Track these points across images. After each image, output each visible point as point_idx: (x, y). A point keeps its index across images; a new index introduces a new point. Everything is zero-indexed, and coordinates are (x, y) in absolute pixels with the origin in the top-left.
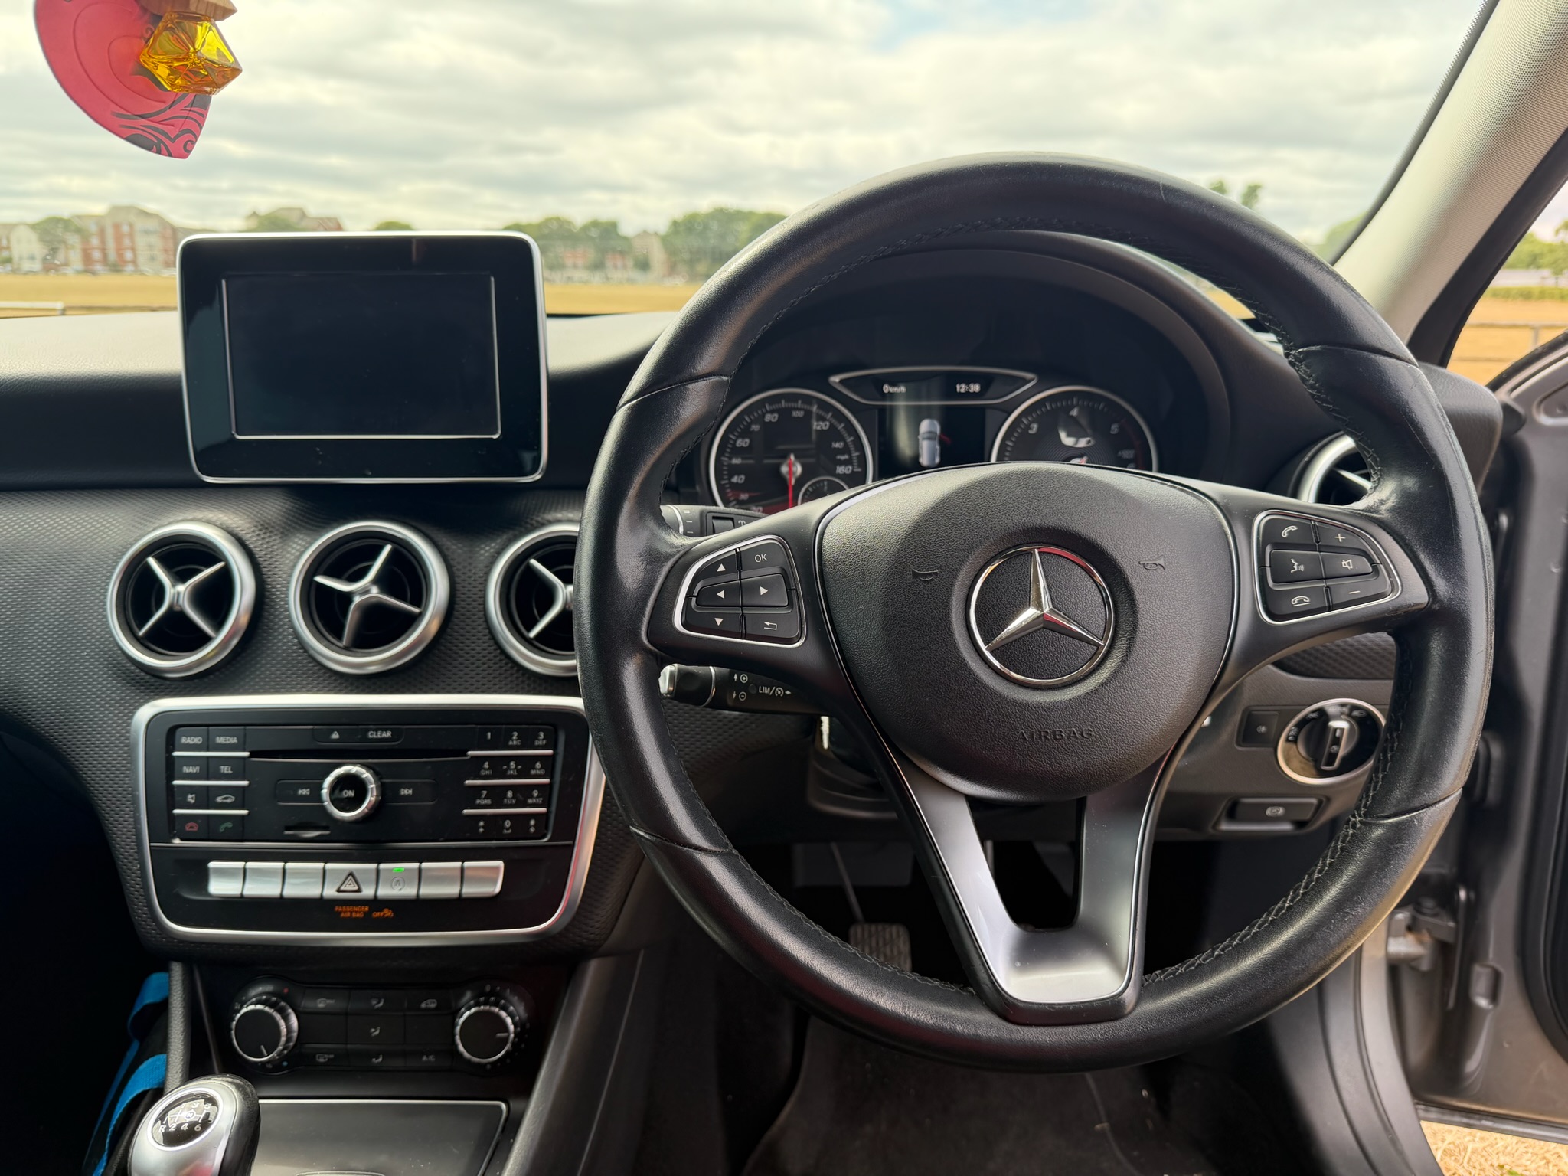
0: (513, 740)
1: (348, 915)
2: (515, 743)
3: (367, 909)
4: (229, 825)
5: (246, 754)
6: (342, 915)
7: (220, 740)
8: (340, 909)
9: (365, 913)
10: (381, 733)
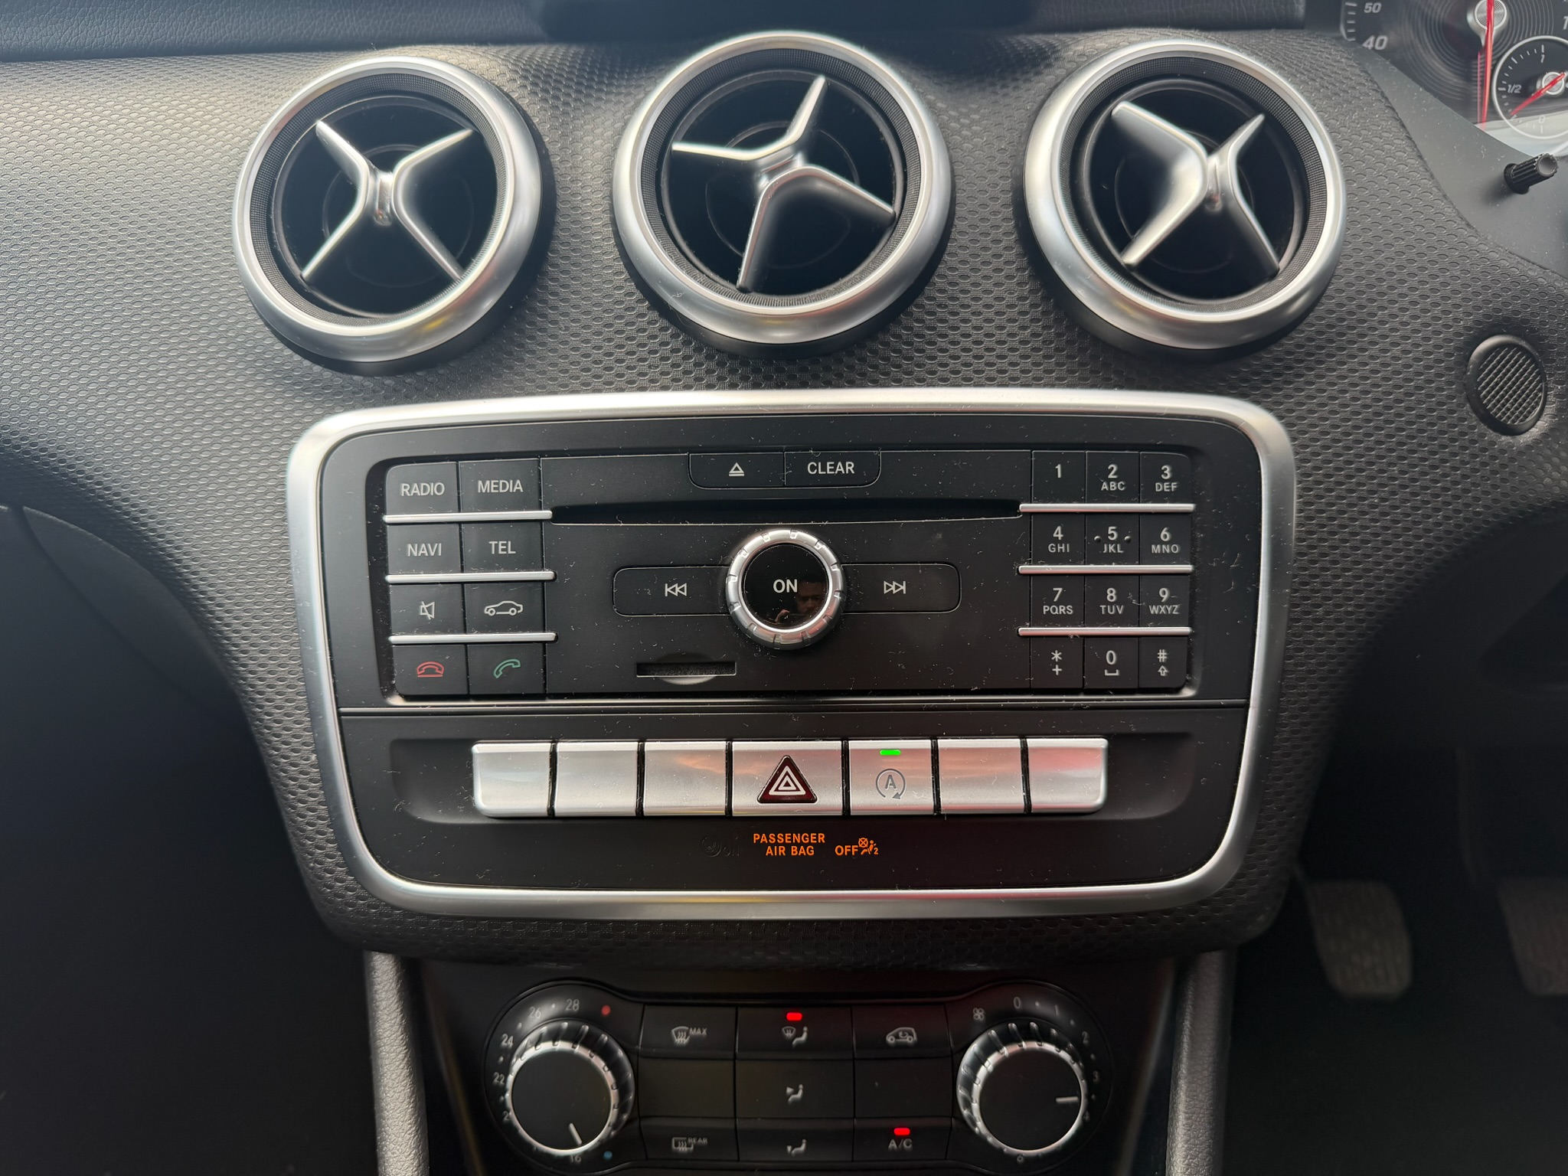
0: (1109, 481)
1: (782, 851)
2: (1113, 486)
3: (822, 838)
4: (515, 663)
5: (546, 514)
6: (769, 851)
7: (486, 487)
8: (764, 839)
9: (817, 846)
10: (835, 466)
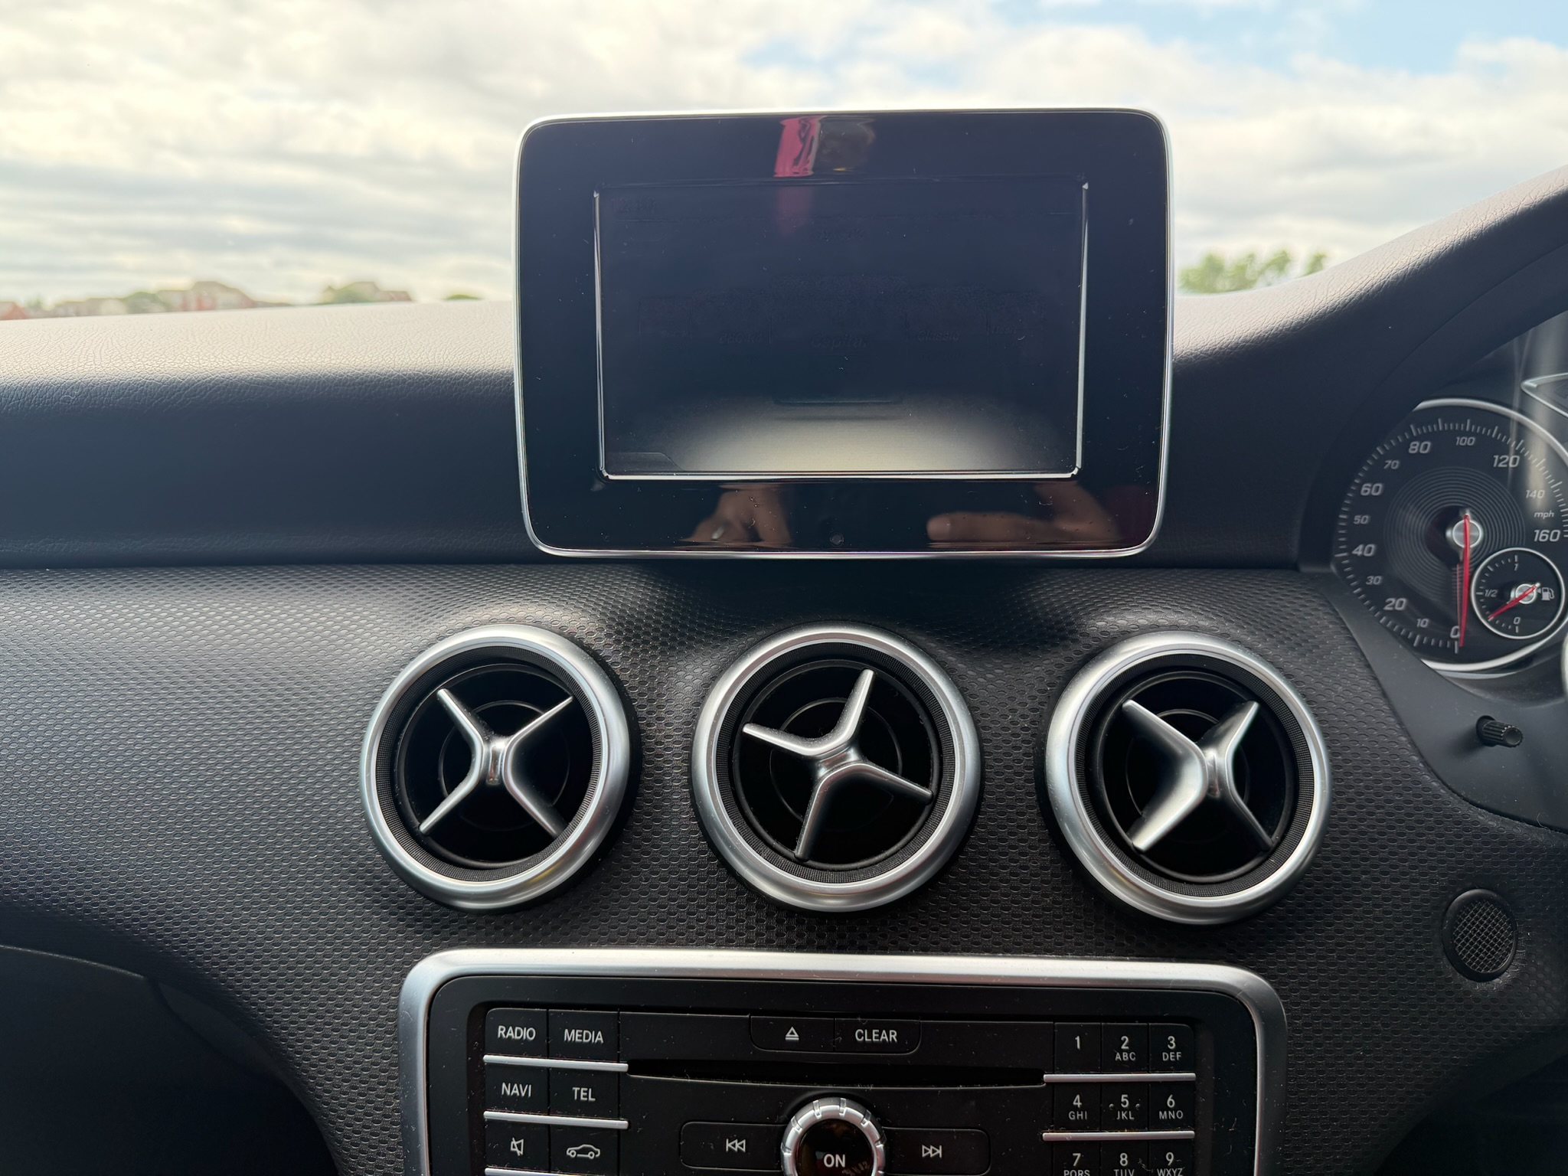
0: (1121, 1051)
2: (1125, 1057)
5: (623, 1066)
7: (572, 1036)
10: (880, 1034)
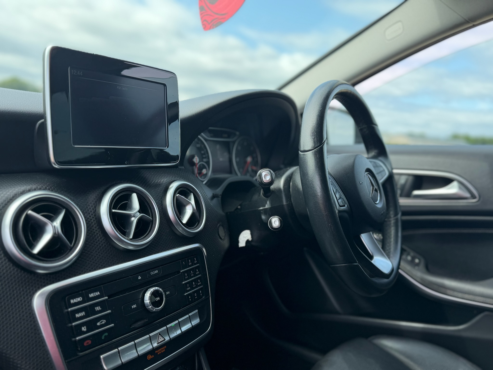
1: (160, 352)
2: (190, 264)
4: (106, 334)
5: (107, 297)
6: (158, 354)
7: (91, 295)
9: (165, 349)
10: (155, 272)
